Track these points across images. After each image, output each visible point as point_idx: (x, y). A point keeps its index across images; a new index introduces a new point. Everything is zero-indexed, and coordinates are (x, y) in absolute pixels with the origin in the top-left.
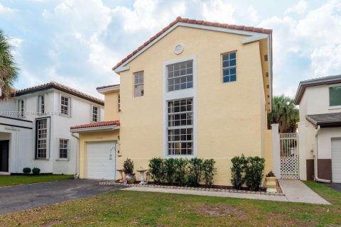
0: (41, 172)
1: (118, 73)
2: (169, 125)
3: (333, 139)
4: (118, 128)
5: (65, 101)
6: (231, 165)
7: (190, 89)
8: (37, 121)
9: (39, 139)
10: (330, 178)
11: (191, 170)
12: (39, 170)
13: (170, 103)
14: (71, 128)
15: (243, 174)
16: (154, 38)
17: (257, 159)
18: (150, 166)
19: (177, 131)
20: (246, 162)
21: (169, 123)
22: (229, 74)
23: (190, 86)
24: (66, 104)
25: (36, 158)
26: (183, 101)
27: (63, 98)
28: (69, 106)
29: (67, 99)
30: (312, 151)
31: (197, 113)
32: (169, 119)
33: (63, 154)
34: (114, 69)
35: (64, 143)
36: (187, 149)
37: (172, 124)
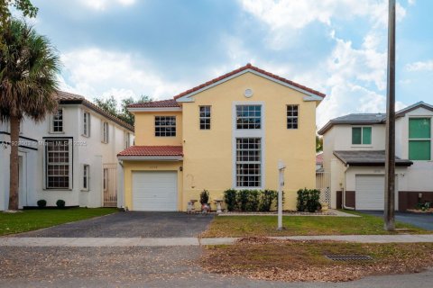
0: (48, 205)
3: (357, 175)
6: (297, 196)
9: (48, 164)
10: (354, 206)
14: (119, 155)
15: (305, 203)
17: (315, 191)
19: (245, 166)
20: (308, 193)
21: (238, 158)
22: (292, 123)
23: (258, 127)
24: (85, 120)
25: (46, 188)
26: (252, 140)
28: (87, 124)
30: (341, 184)
31: (265, 151)
32: (237, 155)
34: (176, 98)
36: (255, 182)
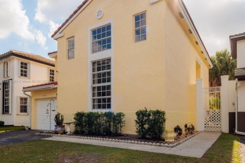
0: (5, 124)
1: (56, 39)
2: (94, 83)
4: (56, 86)
5: (24, 66)
7: (109, 50)
8: (4, 83)
9: (5, 98)
11: (106, 123)
12: (3, 123)
13: (94, 63)
14: (24, 88)
15: (146, 126)
16: (81, 7)
18: (75, 119)
19: (99, 88)
21: (94, 81)
22: (140, 34)
23: (109, 47)
24: (26, 68)
25: (3, 113)
26: (104, 61)
27: (22, 63)
28: (28, 70)
29: (26, 64)
30: (234, 104)
31: (114, 72)
32: (94, 78)
33: (24, 109)
34: (52, 36)
35: (24, 100)
36: (106, 103)
37: (95, 82)
